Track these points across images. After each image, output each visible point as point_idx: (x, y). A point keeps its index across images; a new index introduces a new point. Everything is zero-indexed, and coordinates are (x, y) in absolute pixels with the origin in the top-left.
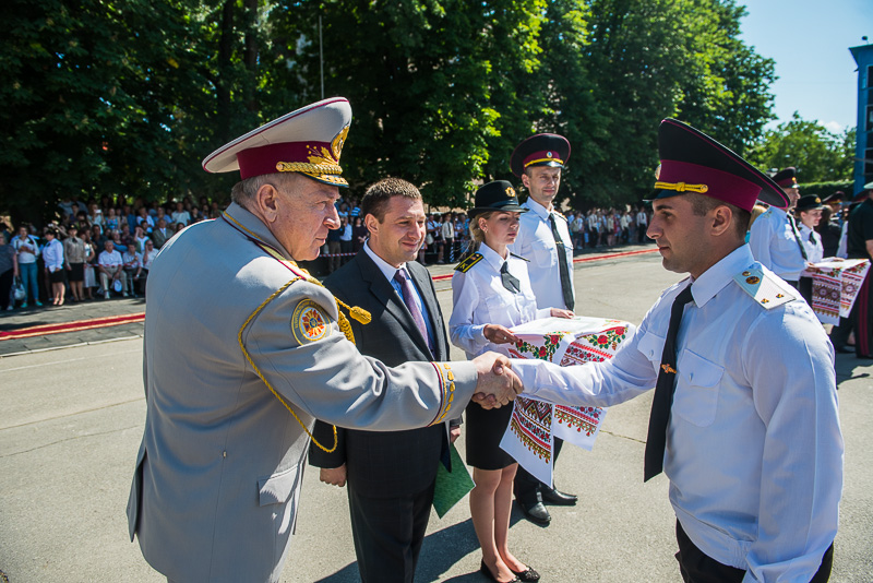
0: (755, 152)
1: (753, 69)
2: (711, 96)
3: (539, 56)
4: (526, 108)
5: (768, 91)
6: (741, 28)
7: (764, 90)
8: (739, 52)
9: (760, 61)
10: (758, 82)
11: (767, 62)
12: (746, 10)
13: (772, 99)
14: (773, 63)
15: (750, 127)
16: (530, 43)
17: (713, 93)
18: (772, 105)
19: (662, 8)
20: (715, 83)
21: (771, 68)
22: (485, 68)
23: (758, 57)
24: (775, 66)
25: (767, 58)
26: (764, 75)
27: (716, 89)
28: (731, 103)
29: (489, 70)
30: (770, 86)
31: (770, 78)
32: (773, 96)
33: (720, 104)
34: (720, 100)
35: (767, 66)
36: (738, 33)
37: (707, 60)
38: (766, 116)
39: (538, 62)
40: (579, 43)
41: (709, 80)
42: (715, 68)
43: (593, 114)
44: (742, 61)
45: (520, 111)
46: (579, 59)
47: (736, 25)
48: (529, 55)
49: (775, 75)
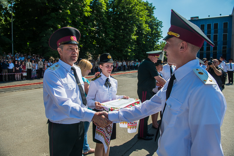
0: (157, 46)
1: (156, 24)
2: (145, 30)
3: (90, 12)
4: (85, 28)
5: (161, 30)
6: (154, 13)
7: (160, 30)
8: (153, 19)
9: (158, 21)
10: (158, 27)
11: (160, 22)
12: (155, 7)
13: (161, 32)
14: (162, 22)
15: (156, 39)
16: (87, 7)
17: (145, 29)
18: (162, 34)
19: (130, 3)
20: (146, 26)
21: (161, 24)
22: (68, 12)
23: (158, 20)
24: (162, 23)
25: (160, 21)
26: (160, 25)
27: (146, 28)
28: (150, 32)
29: (69, 13)
30: (161, 29)
31: (161, 26)
32: (162, 31)
33: (147, 32)
34: (147, 31)
35: (160, 23)
36: (153, 14)
37: (144, 20)
38: (160, 37)
39: (90, 14)
40: (104, 10)
41: (144, 25)
42: (146, 22)
43: (109, 31)
44: (154, 21)
45: (83, 28)
46: (104, 15)
47: (153, 12)
48: (87, 11)
49: (162, 26)
